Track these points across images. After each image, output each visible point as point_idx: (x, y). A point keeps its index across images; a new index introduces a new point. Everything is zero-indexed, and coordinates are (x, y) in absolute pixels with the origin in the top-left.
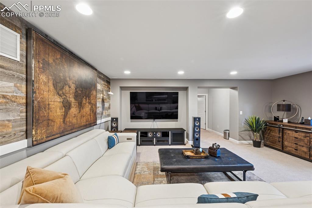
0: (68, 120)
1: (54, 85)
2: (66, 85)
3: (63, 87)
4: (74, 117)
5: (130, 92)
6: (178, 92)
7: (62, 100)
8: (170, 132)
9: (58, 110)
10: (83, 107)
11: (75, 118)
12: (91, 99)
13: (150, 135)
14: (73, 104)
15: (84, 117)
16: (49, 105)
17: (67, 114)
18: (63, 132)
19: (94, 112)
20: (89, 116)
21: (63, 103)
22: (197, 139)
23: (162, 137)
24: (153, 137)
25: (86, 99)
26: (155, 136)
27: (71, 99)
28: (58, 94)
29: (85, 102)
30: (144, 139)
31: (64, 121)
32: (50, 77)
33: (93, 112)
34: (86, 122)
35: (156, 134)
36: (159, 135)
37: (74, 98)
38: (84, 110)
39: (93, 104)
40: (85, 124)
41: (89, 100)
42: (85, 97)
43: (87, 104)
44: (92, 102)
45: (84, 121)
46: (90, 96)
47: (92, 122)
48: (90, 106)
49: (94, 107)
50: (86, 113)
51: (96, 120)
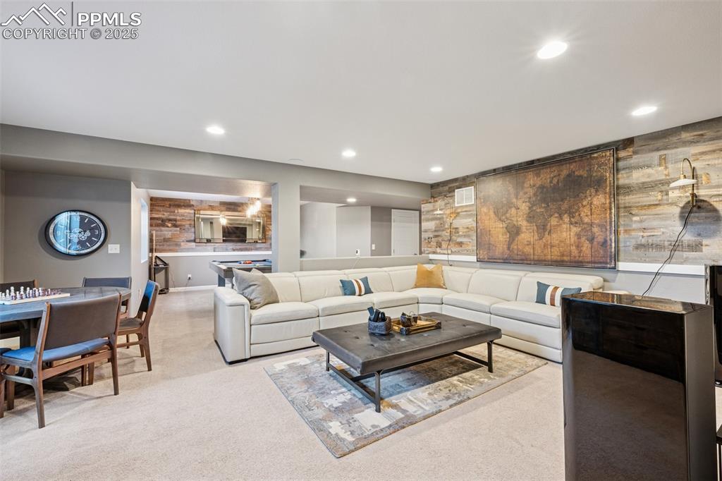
0: (516, 247)
1: (495, 212)
2: (510, 208)
3: (507, 211)
4: (528, 245)
7: (505, 225)
9: (500, 236)
10: (550, 232)
11: (530, 246)
12: (582, 214)
14: (524, 229)
15: (552, 246)
16: (490, 231)
17: (513, 240)
18: (507, 259)
20: (573, 248)
21: (506, 228)
25: (561, 217)
27: (520, 223)
28: (500, 219)
29: (556, 223)
31: (509, 248)
32: (491, 207)
33: (591, 240)
34: (563, 255)
37: (528, 221)
38: (554, 236)
39: (591, 225)
40: (559, 258)
41: (573, 217)
42: (556, 215)
43: (564, 226)
44: (586, 220)
45: (554, 254)
46: (578, 210)
47: (589, 259)
48: (575, 230)
49: (595, 229)
50: (561, 241)
51: (616, 258)
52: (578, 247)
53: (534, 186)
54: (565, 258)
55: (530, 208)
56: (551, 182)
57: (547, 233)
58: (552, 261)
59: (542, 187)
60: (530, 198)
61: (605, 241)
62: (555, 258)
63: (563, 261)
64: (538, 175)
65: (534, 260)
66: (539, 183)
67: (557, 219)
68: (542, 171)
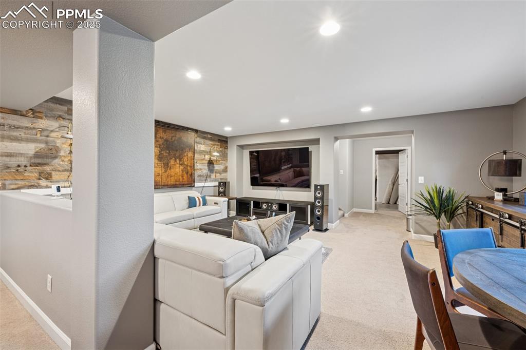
4: (158, 176)
5: (250, 152)
6: (308, 148)
8: (288, 205)
10: (170, 168)
12: (184, 160)
13: (264, 206)
15: (171, 176)
19: (190, 173)
20: (181, 177)
22: (318, 218)
23: (279, 210)
24: (267, 209)
25: (175, 160)
26: (269, 208)
29: (173, 163)
30: (258, 210)
33: (187, 173)
34: (176, 181)
35: (271, 206)
36: (275, 207)
37: (158, 160)
38: (172, 170)
39: (187, 166)
40: (174, 183)
41: (181, 161)
42: (174, 159)
43: (177, 165)
44: (186, 163)
45: (172, 181)
46: (182, 158)
47: (186, 183)
48: (182, 168)
49: (189, 168)
50: (176, 174)
51: (194, 181)
52: (182, 177)
53: (163, 138)
54: (177, 183)
55: (160, 152)
56: (171, 139)
57: (169, 169)
58: (171, 185)
59: (166, 140)
60: (160, 145)
61: (192, 174)
62: (173, 183)
63: (176, 185)
64: (165, 132)
65: (161, 185)
66: (165, 137)
67: (174, 161)
68: (167, 131)
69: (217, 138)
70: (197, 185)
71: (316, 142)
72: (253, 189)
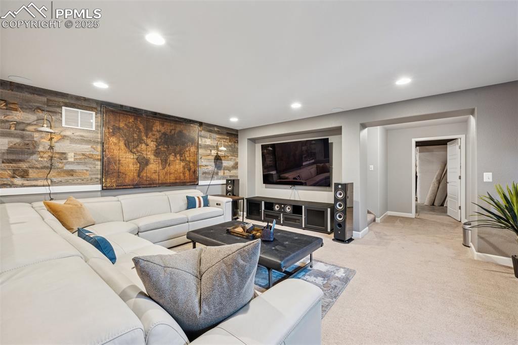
0: (145, 175)
1: (125, 144)
2: (141, 143)
3: (138, 145)
4: (154, 173)
5: (262, 145)
6: (328, 139)
7: (135, 157)
8: (303, 207)
9: (131, 165)
10: (169, 165)
11: (156, 174)
12: (186, 156)
13: (276, 208)
14: (152, 161)
15: (170, 174)
16: (119, 160)
17: (143, 169)
18: (137, 184)
19: (193, 170)
20: (181, 174)
21: (137, 159)
22: (340, 225)
23: (293, 213)
24: (280, 211)
25: (175, 156)
26: (282, 210)
27: (148, 156)
28: (131, 151)
29: (173, 159)
30: (270, 212)
31: (139, 176)
32: (121, 139)
33: (189, 170)
34: (176, 179)
35: (284, 208)
36: (288, 209)
37: (155, 155)
38: (172, 167)
39: (190, 162)
40: (174, 181)
41: (182, 157)
42: (173, 154)
43: (177, 161)
44: (188, 159)
45: (171, 178)
46: (184, 153)
47: (188, 181)
48: (183, 164)
49: (191, 164)
50: (175, 171)
51: (197, 179)
52: (184, 174)
53: (160, 131)
54: (177, 181)
55: (156, 146)
56: (170, 132)
57: (167, 165)
58: (170, 183)
59: (165, 134)
60: (157, 139)
61: (195, 171)
62: (172, 181)
63: (176, 183)
64: (163, 125)
65: (158, 184)
66: (163, 131)
67: (173, 157)
68: (165, 123)
69: (225, 131)
70: (201, 183)
71: (338, 131)
72: (266, 188)
